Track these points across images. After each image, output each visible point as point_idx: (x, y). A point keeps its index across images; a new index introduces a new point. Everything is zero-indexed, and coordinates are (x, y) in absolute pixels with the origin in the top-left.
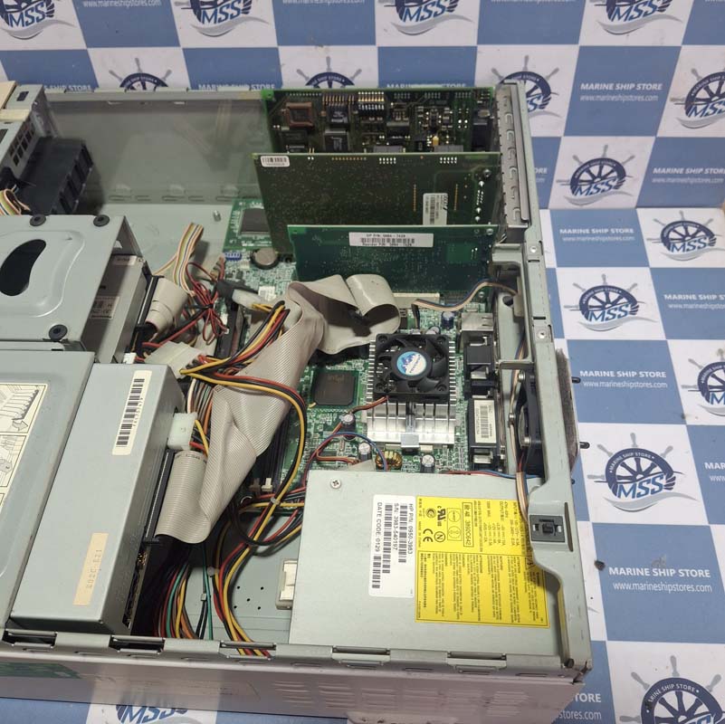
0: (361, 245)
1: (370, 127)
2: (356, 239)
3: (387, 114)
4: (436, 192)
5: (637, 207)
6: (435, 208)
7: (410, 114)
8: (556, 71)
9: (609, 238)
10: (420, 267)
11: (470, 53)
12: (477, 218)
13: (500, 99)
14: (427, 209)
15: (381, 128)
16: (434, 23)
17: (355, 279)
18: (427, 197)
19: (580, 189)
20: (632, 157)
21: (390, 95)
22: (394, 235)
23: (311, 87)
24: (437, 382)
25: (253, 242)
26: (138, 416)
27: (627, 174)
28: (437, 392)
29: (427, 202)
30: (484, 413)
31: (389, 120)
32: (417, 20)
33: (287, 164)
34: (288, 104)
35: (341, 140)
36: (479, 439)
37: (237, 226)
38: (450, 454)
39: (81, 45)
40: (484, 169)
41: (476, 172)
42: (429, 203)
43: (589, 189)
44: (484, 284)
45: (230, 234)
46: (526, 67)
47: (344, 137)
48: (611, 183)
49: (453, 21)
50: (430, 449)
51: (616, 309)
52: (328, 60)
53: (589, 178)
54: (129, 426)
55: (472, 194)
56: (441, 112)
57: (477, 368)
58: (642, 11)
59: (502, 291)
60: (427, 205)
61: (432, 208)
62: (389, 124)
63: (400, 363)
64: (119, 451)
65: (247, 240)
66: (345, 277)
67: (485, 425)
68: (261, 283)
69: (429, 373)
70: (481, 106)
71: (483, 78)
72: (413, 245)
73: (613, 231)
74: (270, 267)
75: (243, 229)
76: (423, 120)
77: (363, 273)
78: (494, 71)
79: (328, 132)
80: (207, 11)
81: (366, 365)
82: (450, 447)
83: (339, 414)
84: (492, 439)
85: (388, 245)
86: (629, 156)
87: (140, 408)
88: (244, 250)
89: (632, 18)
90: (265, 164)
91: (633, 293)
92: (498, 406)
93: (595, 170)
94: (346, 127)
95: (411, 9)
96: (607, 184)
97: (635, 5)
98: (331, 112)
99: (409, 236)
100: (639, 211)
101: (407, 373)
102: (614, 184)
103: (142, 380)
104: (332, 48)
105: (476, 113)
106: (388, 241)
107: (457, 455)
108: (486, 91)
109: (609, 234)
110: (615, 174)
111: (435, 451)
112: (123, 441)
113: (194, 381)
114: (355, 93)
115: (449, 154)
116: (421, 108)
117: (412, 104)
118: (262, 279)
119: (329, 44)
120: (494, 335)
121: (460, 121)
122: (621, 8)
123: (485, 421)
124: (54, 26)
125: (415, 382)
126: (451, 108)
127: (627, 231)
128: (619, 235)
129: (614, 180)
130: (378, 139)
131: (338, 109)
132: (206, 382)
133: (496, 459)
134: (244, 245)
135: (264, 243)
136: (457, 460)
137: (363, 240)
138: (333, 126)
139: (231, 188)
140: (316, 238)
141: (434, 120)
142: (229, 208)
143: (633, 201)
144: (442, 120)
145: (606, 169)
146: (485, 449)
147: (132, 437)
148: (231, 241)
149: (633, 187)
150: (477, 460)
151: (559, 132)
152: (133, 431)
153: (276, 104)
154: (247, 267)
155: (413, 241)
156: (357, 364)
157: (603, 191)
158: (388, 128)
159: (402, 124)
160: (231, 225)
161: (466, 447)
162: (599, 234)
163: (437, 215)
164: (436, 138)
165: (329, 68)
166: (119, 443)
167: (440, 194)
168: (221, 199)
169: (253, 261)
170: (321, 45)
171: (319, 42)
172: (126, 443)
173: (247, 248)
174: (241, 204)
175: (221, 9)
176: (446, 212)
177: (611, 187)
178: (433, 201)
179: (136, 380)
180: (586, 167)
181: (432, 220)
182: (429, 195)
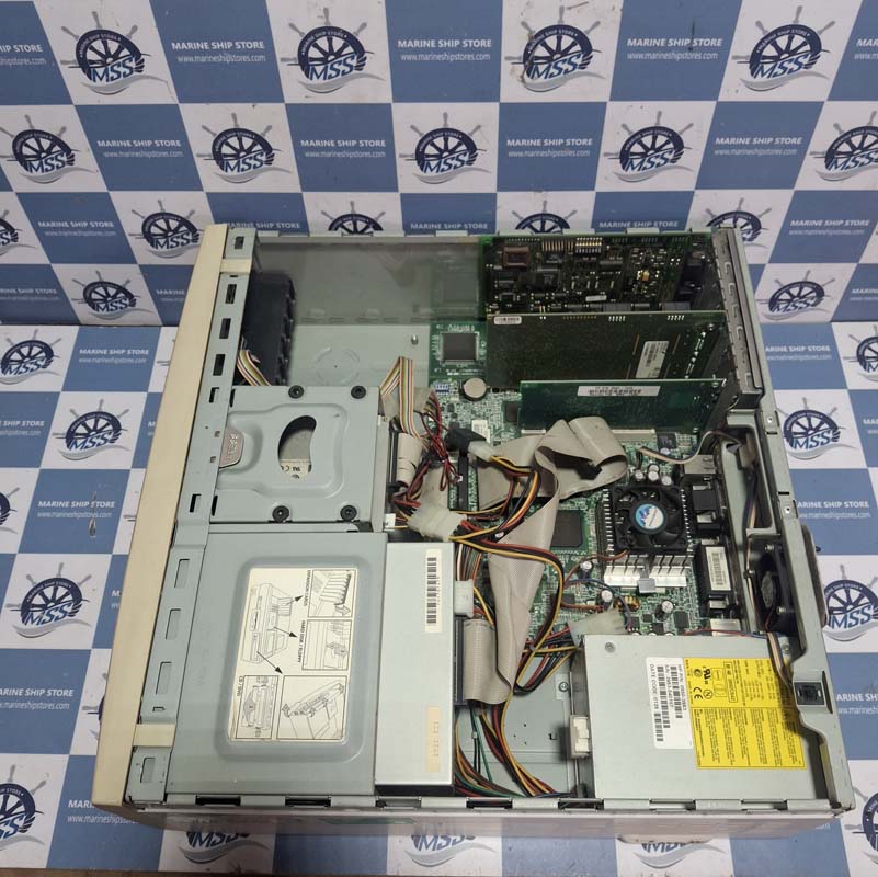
0: (588, 395)
1: (583, 265)
2: (583, 391)
3: (604, 255)
4: (658, 340)
5: (832, 321)
6: (653, 355)
7: (625, 254)
8: (768, 210)
9: (807, 358)
10: (640, 410)
12: (694, 360)
13: (717, 243)
14: (646, 353)
15: (592, 265)
16: (656, 172)
17: (576, 422)
18: (648, 345)
19: (778, 306)
20: (832, 281)
21: (607, 240)
22: (623, 388)
23: (527, 232)
24: (675, 535)
25: (458, 370)
26: (440, 594)
27: (826, 294)
28: (677, 546)
29: (647, 348)
30: (716, 560)
31: (602, 259)
32: (639, 170)
33: (519, 322)
34: (507, 249)
35: (552, 277)
36: (715, 587)
37: (439, 353)
38: (681, 594)
40: (708, 324)
41: (700, 325)
42: (649, 349)
43: (787, 307)
44: (709, 433)
45: (433, 362)
46: (739, 207)
47: (556, 275)
48: (809, 301)
49: (674, 171)
50: (664, 591)
51: (818, 435)
52: (545, 203)
53: (788, 298)
54: (434, 605)
55: (693, 342)
56: (656, 252)
57: (703, 512)
59: (725, 439)
60: (647, 350)
61: (652, 352)
62: (602, 263)
63: (638, 517)
64: (430, 628)
65: (451, 368)
66: (567, 421)
67: (718, 573)
68: (473, 416)
69: (669, 525)
70: (696, 248)
71: (697, 222)
72: (639, 395)
73: (810, 348)
74: (480, 399)
75: (446, 357)
76: (637, 259)
77: (584, 416)
78: (708, 211)
79: (540, 270)
80: (431, 162)
81: (588, 503)
82: (681, 588)
83: (571, 555)
84: (727, 587)
85: (614, 394)
87: (439, 586)
88: (450, 380)
89: (848, 167)
91: (833, 417)
92: (731, 553)
94: (559, 266)
96: (805, 303)
97: (852, 158)
98: (547, 255)
99: (636, 388)
100: (834, 326)
101: (647, 526)
103: (434, 559)
104: (550, 193)
105: (690, 254)
106: (616, 392)
107: (687, 595)
108: (702, 236)
109: (806, 352)
110: (814, 294)
111: (667, 592)
112: (432, 620)
113: (461, 546)
114: (573, 239)
115: (676, 311)
116: (636, 250)
117: (629, 246)
118: (473, 412)
119: (547, 190)
120: (719, 478)
121: (673, 260)
123: (718, 568)
124: (271, 172)
125: (655, 535)
126: (666, 250)
127: (823, 348)
128: (816, 352)
129: (813, 299)
130: (588, 274)
131: (554, 252)
132: (472, 547)
133: (732, 606)
134: (449, 374)
135: (468, 372)
136: (688, 600)
137: (591, 392)
138: (545, 265)
140: (547, 391)
141: (647, 259)
143: (828, 317)
144: (655, 259)
146: (720, 596)
147: (439, 615)
148: (436, 370)
149: (830, 304)
150: (713, 604)
152: (438, 608)
154: (457, 399)
155: (639, 391)
156: (581, 502)
158: (600, 266)
159: (615, 263)
160: (432, 351)
161: (695, 587)
162: (797, 353)
163: (655, 357)
164: (646, 273)
165: (544, 210)
166: (429, 622)
167: (661, 342)
169: (462, 393)
170: (540, 191)
171: (538, 189)
172: (435, 621)
173: (453, 377)
174: (440, 327)
176: (664, 355)
178: (653, 346)
179: (429, 559)
180: (786, 289)
181: (649, 361)
182: (651, 343)
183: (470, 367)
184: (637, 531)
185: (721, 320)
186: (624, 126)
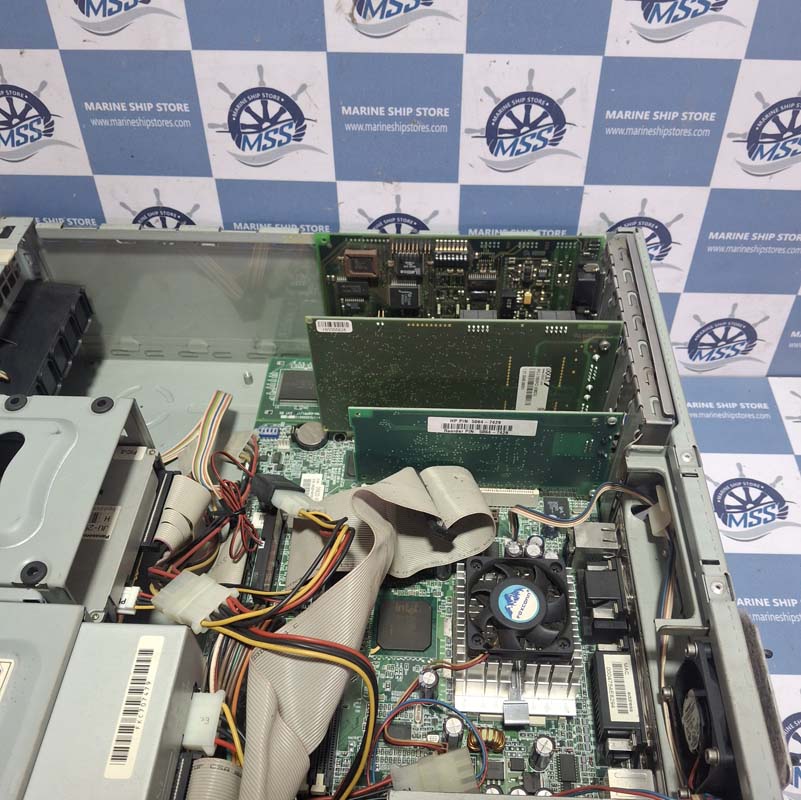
0: (442, 431)
1: (448, 280)
2: (435, 425)
3: (469, 266)
4: (537, 366)
5: (768, 376)
6: (534, 386)
7: (499, 265)
8: (680, 217)
9: (739, 415)
10: (516, 458)
11: (574, 195)
12: (587, 397)
13: (614, 251)
14: (523, 384)
15: (460, 281)
16: (532, 158)
17: (431, 472)
18: (525, 371)
19: (700, 353)
20: (766, 318)
21: (475, 243)
22: (487, 422)
23: (375, 232)
24: (555, 633)
25: (295, 413)
26: (144, 711)
27: (759, 337)
28: (556, 648)
29: (524, 377)
30: (618, 675)
31: (471, 273)
32: (511, 155)
33: (349, 330)
34: (347, 252)
35: (410, 294)
36: (615, 716)
37: (274, 393)
38: (569, 728)
39: (85, 170)
40: (601, 340)
41: (590, 344)
42: (527, 379)
43: (711, 353)
44: (606, 488)
45: (265, 402)
46: (642, 212)
47: (415, 291)
48: (738, 347)
49: (556, 157)
50: (542, 721)
51: (760, 511)
52: (398, 198)
53: (712, 341)
54: (129, 729)
55: (582, 369)
56: (538, 264)
57: (601, 603)
58: (790, 150)
59: (631, 498)
60: (524, 379)
61: (530, 383)
62: (471, 277)
63: (502, 602)
64: (115, 771)
65: (286, 410)
66: (419, 470)
67: (621, 695)
68: (305, 468)
69: (546, 618)
70: (588, 259)
71: (589, 224)
72: (510, 433)
73: (742, 406)
74: (317, 448)
75: (282, 397)
76: (514, 273)
77: (441, 464)
78: (603, 216)
79: (394, 284)
80: (249, 136)
81: (445, 589)
82: (569, 718)
83: (413, 664)
84: (633, 717)
85: (477, 432)
86: (763, 317)
87: (147, 698)
88: (283, 424)
89: (777, 157)
90: (320, 329)
91: (778, 488)
92: (639, 663)
93: (719, 332)
94: (418, 279)
95: (504, 141)
96: (733, 349)
97: (781, 143)
98: (401, 261)
99: (505, 422)
100: (771, 380)
101: (514, 618)
102: (742, 348)
103: (150, 652)
104: (403, 185)
105: (581, 266)
106: (478, 427)
107: (579, 730)
108: (595, 241)
109: (738, 409)
110: (744, 337)
111: (549, 724)
112: (120, 755)
113: (221, 637)
114: (432, 240)
115: (557, 321)
116: (513, 260)
117: (503, 254)
118: (306, 464)
119: (400, 180)
120: (622, 556)
121: (560, 275)
122: (765, 146)
123: (621, 686)
124: (53, 147)
125: (526, 632)
126: (550, 260)
127: (759, 406)
128: (750, 411)
129: (742, 344)
130: (455, 293)
131: (410, 259)
133: (641, 748)
134: (283, 417)
135: (308, 415)
136: (579, 738)
137: (445, 426)
138: (402, 278)
139: (268, 343)
140: (384, 423)
141: (527, 273)
142: (266, 366)
143: (763, 370)
144: (538, 274)
145: (734, 331)
146: (624, 731)
147: (134, 747)
148: (266, 412)
149: (765, 352)
150: (615, 745)
151: (679, 287)
152: (136, 736)
153: (331, 251)
154: (287, 447)
155: (510, 428)
156: (434, 587)
157: (728, 356)
158: (470, 281)
159: (488, 277)
160: (266, 390)
161: (590, 717)
162: (726, 409)
163: (536, 391)
164: (528, 294)
165: (398, 208)
166: (115, 758)
167: (542, 368)
168: (254, 357)
169: (294, 439)
170: (391, 182)
171: (389, 178)
172: (124, 758)
173: (288, 422)
174: (279, 363)
175: (267, 134)
176: (547, 388)
177: (737, 351)
178: (532, 375)
179: (143, 652)
180: (708, 328)
181: (529, 397)
182: (528, 368)
183: (311, 409)
184: (500, 625)
185: (617, 334)
186: (488, 90)
